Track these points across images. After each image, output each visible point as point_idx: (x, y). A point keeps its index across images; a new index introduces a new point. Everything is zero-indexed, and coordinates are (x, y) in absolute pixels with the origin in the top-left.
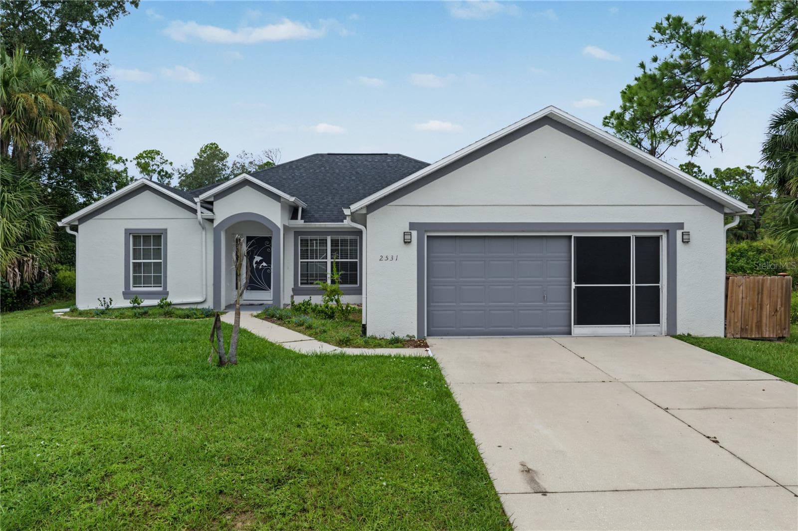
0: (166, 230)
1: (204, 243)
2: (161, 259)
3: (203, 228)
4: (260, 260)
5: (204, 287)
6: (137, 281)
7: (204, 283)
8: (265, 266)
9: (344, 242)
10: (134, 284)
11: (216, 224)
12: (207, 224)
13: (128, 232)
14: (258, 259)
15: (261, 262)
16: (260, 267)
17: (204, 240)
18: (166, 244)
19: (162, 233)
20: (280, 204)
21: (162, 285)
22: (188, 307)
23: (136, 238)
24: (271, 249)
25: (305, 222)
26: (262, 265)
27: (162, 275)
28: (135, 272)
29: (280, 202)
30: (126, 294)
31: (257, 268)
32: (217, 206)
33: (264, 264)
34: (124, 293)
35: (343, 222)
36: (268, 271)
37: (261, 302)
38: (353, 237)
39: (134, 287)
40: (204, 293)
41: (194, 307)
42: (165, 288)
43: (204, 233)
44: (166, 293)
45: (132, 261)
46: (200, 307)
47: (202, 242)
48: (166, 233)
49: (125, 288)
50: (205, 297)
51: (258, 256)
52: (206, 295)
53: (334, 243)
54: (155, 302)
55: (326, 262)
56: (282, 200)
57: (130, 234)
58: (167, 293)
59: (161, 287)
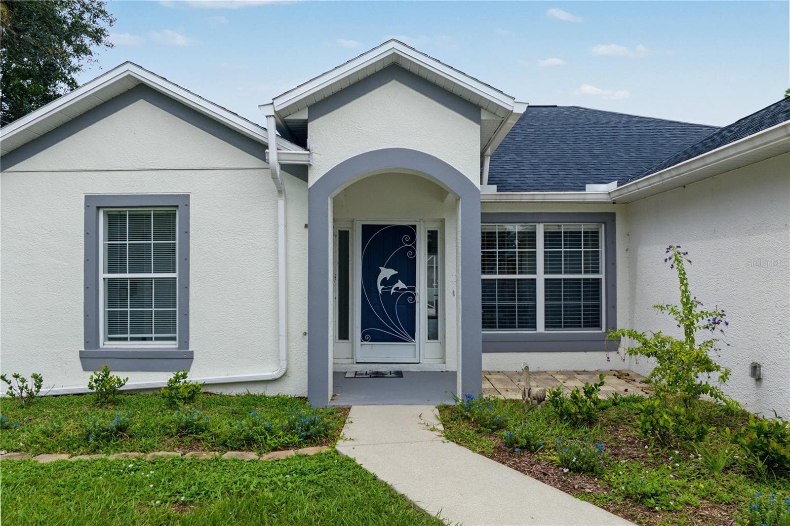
0: (187, 197)
1: (282, 229)
2: (174, 271)
3: (280, 192)
4: (392, 277)
5: (283, 340)
6: (116, 326)
7: (283, 332)
8: (403, 289)
9: (573, 238)
10: (110, 333)
11: (314, 177)
12: (291, 183)
13: (94, 204)
14: (386, 273)
15: (394, 279)
16: (393, 291)
17: (281, 221)
18: (187, 233)
19: (177, 206)
20: (479, 127)
21: (177, 335)
22: (241, 391)
23: (115, 219)
24: (414, 253)
25: (498, 190)
26: (394, 287)
27: (177, 309)
28: (111, 303)
29: (478, 120)
30: (88, 359)
31: (386, 294)
32: (316, 131)
33: (400, 285)
34: (83, 356)
35: (584, 190)
36: (409, 299)
37: (397, 368)
38: (591, 227)
39: (110, 339)
40: (283, 355)
41: (256, 391)
42: (185, 342)
43: (281, 203)
44: (185, 358)
45: (103, 275)
46: (271, 392)
47: (277, 226)
48: (187, 205)
49: (87, 343)
50: (284, 365)
51: (387, 267)
52: (288, 360)
53: (552, 238)
54: (160, 379)
55: (534, 280)
56: (484, 116)
57: (98, 208)
58: (190, 357)
59: (174, 339)
